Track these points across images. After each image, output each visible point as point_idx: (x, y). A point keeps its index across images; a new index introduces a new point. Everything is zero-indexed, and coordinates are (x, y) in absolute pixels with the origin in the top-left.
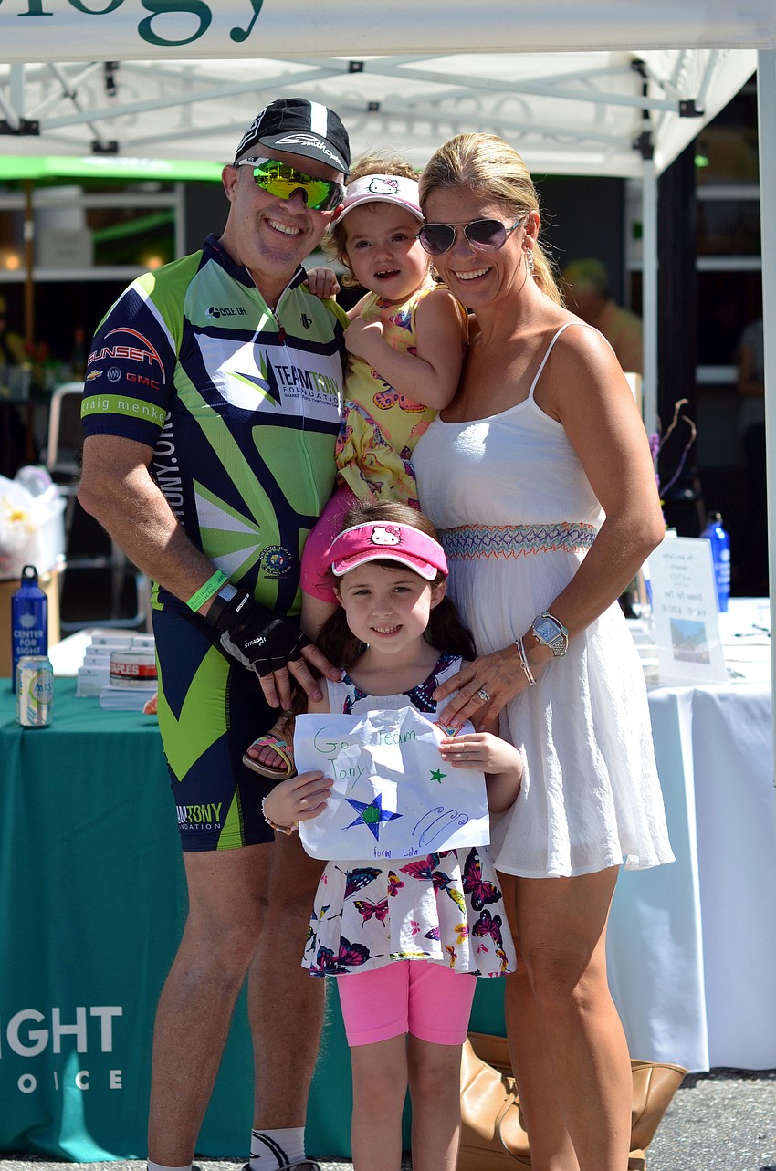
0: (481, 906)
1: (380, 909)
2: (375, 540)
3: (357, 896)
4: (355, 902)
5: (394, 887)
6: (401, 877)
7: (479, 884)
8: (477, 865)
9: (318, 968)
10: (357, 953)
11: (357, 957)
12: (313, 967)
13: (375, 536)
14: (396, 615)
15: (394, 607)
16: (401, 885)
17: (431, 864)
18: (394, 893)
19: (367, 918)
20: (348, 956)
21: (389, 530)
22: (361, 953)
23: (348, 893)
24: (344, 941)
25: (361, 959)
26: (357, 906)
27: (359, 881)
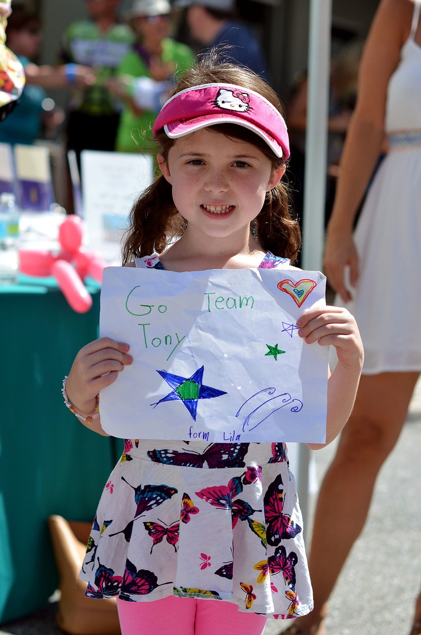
0: (278, 541)
1: (173, 532)
2: (220, 103)
3: (147, 516)
4: (145, 523)
5: (188, 512)
6: (196, 501)
7: (279, 517)
8: (280, 496)
9: (96, 588)
10: (143, 581)
11: (143, 585)
12: (90, 587)
13: (220, 99)
14: (230, 194)
15: (231, 183)
16: (195, 511)
17: (231, 490)
18: (186, 519)
19: (157, 541)
20: (134, 583)
21: (237, 95)
22: (148, 580)
23: (138, 513)
24: (130, 566)
25: (147, 587)
26: (147, 528)
27: (151, 499)
